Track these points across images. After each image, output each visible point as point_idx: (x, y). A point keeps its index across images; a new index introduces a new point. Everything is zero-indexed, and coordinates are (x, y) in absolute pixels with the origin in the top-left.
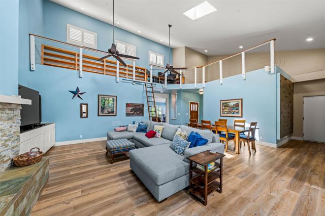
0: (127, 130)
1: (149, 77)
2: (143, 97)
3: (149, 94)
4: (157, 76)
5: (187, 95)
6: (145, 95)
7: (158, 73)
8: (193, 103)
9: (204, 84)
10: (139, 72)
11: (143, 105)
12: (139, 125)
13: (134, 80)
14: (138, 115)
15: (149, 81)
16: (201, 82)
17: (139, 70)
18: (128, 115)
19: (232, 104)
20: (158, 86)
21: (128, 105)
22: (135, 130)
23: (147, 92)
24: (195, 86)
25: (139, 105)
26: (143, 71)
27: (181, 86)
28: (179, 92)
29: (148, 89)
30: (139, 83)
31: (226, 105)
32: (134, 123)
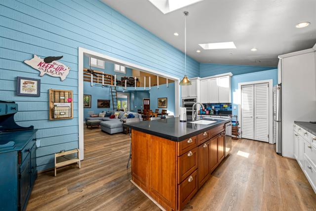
0: (98, 116)
1: (114, 81)
2: (110, 96)
3: (113, 94)
4: (120, 80)
5: (142, 94)
6: (111, 94)
7: (120, 78)
8: (146, 100)
9: (150, 88)
10: (107, 78)
11: (109, 101)
12: (106, 113)
13: (103, 84)
14: (106, 107)
15: (114, 85)
16: (148, 86)
17: (107, 76)
18: (99, 107)
19: (163, 100)
20: (120, 88)
21: (99, 101)
22: (104, 116)
23: (112, 92)
24: (145, 88)
25: (106, 101)
26: (110, 77)
27: (136, 88)
28: (136, 92)
29: (113, 90)
30: (106, 86)
31: (160, 101)
32: (103, 112)
